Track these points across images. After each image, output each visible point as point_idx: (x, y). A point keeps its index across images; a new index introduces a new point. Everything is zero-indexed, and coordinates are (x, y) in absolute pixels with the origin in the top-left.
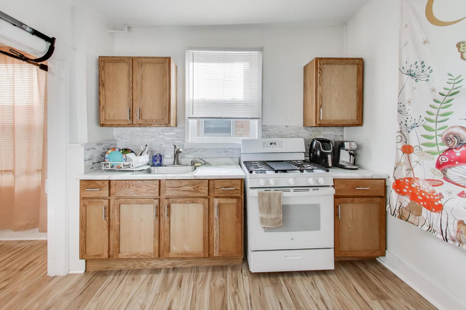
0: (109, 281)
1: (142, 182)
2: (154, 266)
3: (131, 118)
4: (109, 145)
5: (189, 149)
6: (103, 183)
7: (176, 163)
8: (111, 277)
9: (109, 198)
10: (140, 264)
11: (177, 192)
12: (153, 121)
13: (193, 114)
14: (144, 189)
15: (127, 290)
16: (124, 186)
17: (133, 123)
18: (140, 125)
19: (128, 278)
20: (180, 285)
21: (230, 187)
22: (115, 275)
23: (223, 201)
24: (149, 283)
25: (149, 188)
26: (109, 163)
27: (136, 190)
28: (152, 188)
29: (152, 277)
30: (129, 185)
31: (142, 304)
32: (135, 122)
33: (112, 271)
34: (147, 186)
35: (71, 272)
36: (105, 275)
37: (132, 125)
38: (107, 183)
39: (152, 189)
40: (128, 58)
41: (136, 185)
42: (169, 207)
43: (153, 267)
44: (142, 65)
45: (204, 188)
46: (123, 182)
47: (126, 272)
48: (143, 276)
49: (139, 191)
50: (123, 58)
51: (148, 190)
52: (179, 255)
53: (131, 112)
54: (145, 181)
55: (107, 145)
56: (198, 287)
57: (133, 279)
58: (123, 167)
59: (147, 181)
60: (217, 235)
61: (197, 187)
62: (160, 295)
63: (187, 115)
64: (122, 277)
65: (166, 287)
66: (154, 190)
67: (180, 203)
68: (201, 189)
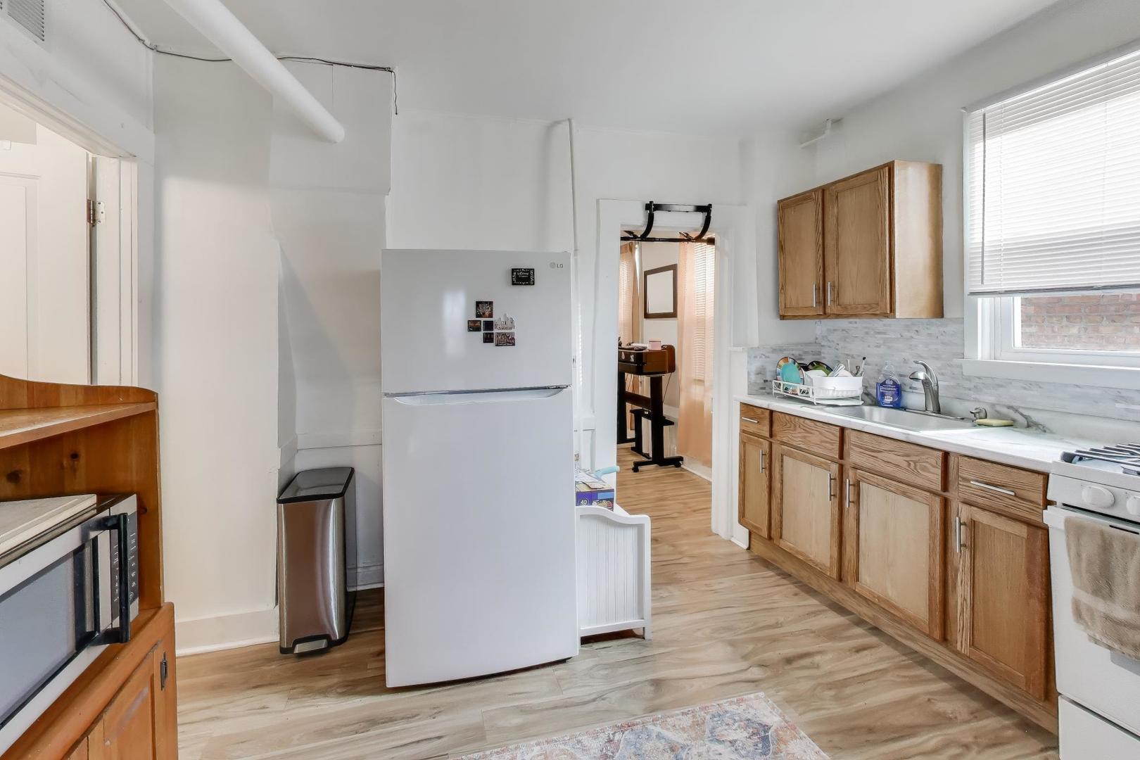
0: (767, 576)
1: (812, 424)
2: (840, 599)
3: (822, 302)
4: (801, 352)
5: (979, 378)
6: (763, 413)
7: (931, 408)
8: (771, 573)
9: (770, 440)
10: (818, 582)
11: (872, 460)
12: (857, 308)
13: (982, 283)
14: (815, 438)
15: (776, 597)
16: (789, 425)
17: (825, 313)
18: (838, 316)
19: (792, 588)
20: (859, 650)
21: (1003, 486)
22: (779, 575)
23: (983, 518)
24: (812, 613)
25: (825, 438)
26: (782, 383)
27: (805, 437)
28: (827, 440)
29: (823, 611)
30: (795, 426)
31: (780, 622)
32: (828, 311)
33: (778, 568)
34: (821, 433)
35: (733, 540)
36: (767, 567)
37: (825, 315)
38: (767, 414)
39: (827, 442)
40: (815, 190)
41: (805, 428)
42: (857, 485)
43: (838, 600)
44: (837, 197)
45: (933, 470)
46: (787, 417)
47: (795, 580)
48: (813, 601)
49: (808, 438)
50: (807, 194)
51: (822, 441)
52: (874, 597)
53: (821, 290)
54: (818, 424)
55: (797, 353)
56: (889, 677)
57: (796, 594)
58: (799, 394)
59: (821, 424)
60: (965, 600)
61: (915, 463)
62: (813, 635)
63: (969, 288)
64: (784, 581)
65: (832, 634)
66: (832, 444)
67: (878, 485)
68: (925, 469)
